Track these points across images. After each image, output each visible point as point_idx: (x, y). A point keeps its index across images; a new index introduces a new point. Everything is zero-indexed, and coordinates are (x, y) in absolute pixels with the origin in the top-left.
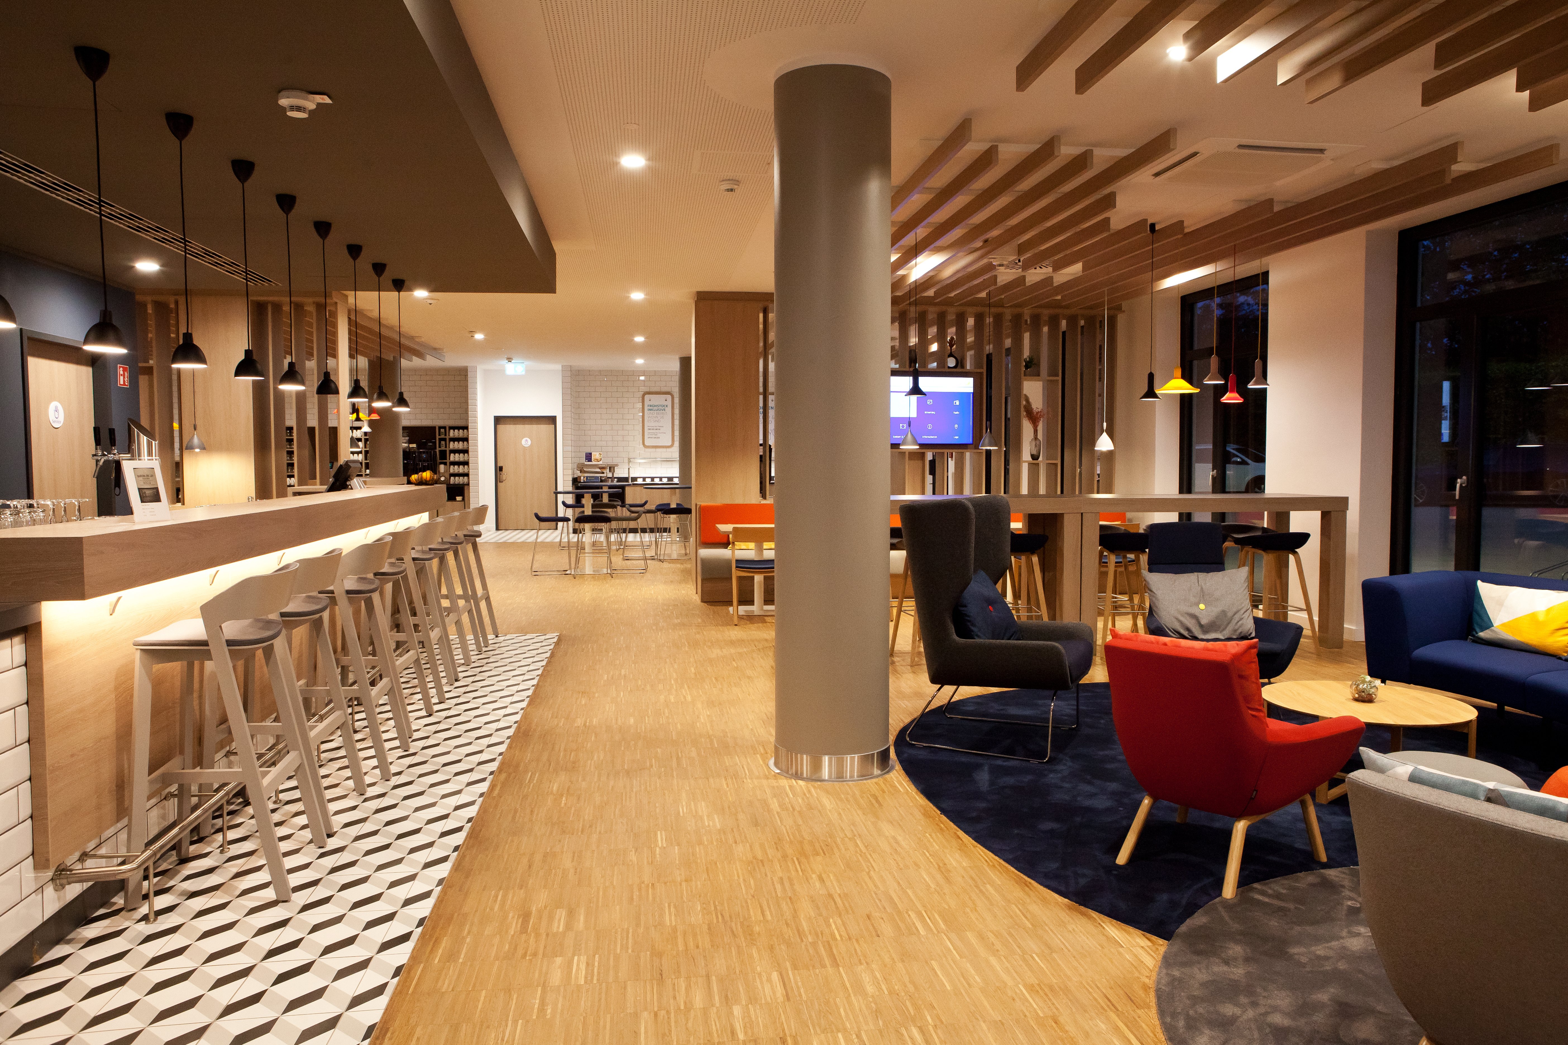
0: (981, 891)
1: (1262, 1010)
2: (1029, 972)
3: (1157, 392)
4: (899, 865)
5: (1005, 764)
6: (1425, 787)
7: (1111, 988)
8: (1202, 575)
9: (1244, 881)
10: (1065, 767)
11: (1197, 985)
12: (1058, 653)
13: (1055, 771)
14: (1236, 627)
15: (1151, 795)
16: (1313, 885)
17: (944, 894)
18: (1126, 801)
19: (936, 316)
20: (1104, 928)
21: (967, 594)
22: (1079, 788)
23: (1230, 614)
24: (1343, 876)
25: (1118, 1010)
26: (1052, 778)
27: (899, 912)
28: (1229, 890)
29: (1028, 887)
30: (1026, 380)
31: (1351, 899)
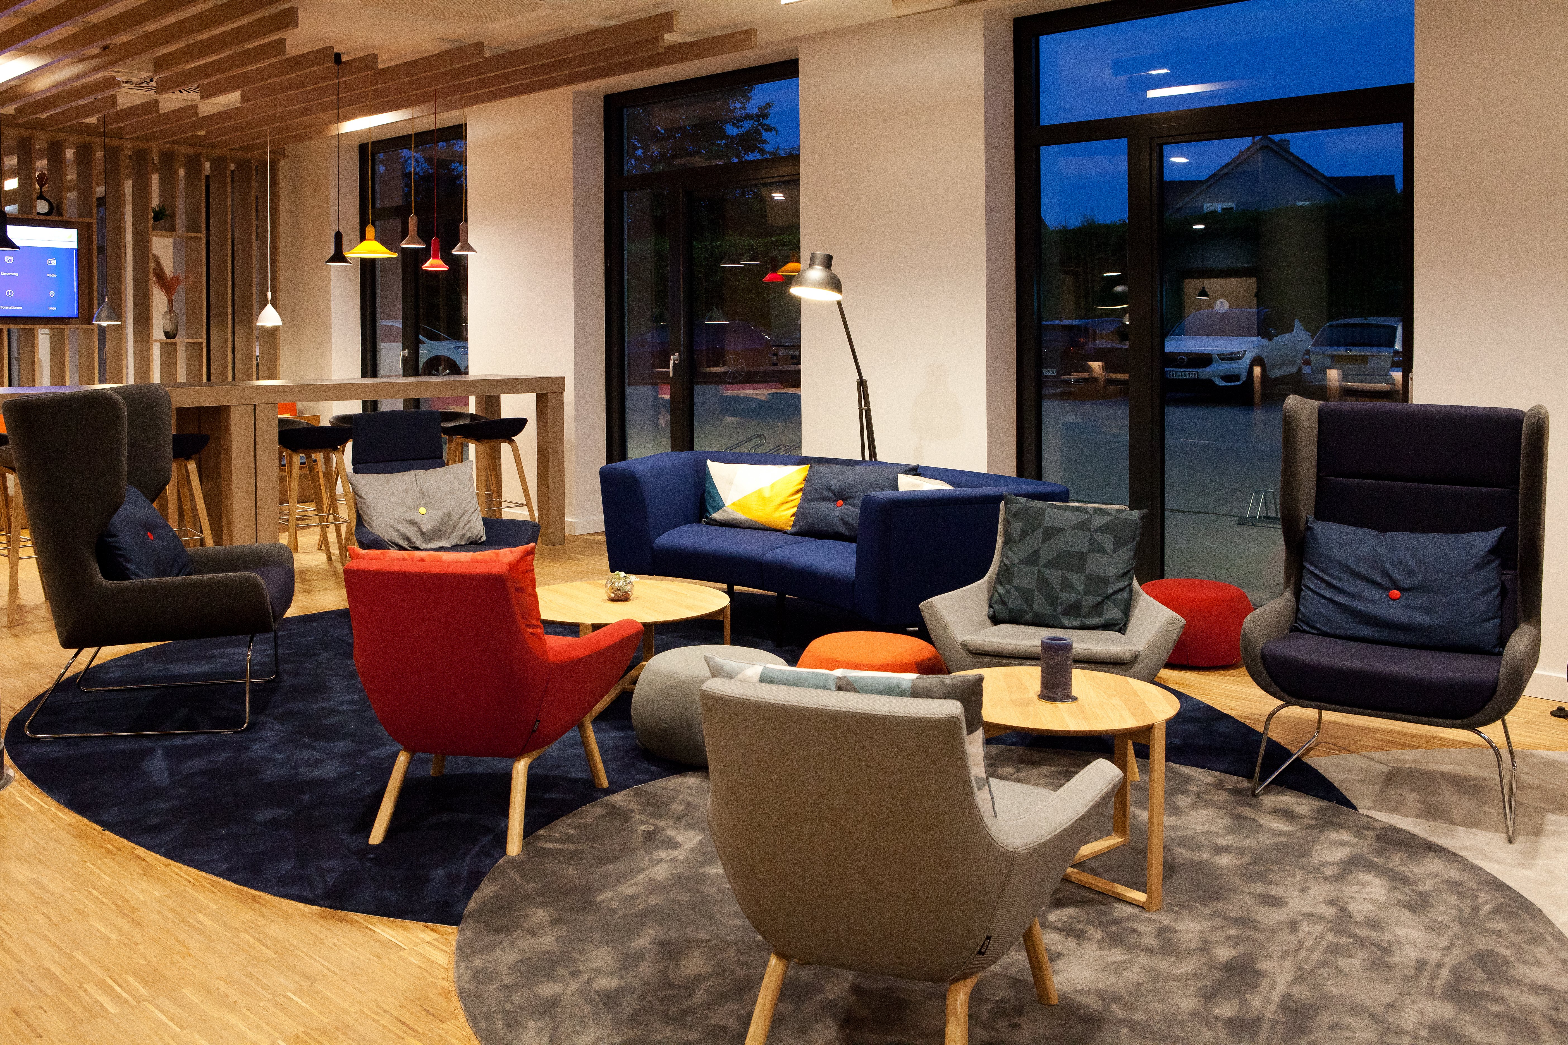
0: (191, 926)
1: (584, 978)
2: (288, 1019)
3: (347, 255)
4: (51, 920)
5: (185, 742)
6: (782, 687)
7: (403, 1007)
8: (420, 474)
9: (530, 829)
10: (272, 732)
11: (505, 971)
12: (254, 586)
13: (261, 740)
14: (464, 532)
15: (407, 749)
16: (602, 817)
17: (136, 944)
18: (362, 761)
19: (15, 142)
20: (374, 931)
21: (116, 519)
22: (298, 756)
23: (456, 517)
24: (629, 799)
25: (417, 1032)
26: (258, 750)
27: (68, 991)
28: (514, 845)
29: (258, 903)
30: (155, 236)
31: (644, 823)
